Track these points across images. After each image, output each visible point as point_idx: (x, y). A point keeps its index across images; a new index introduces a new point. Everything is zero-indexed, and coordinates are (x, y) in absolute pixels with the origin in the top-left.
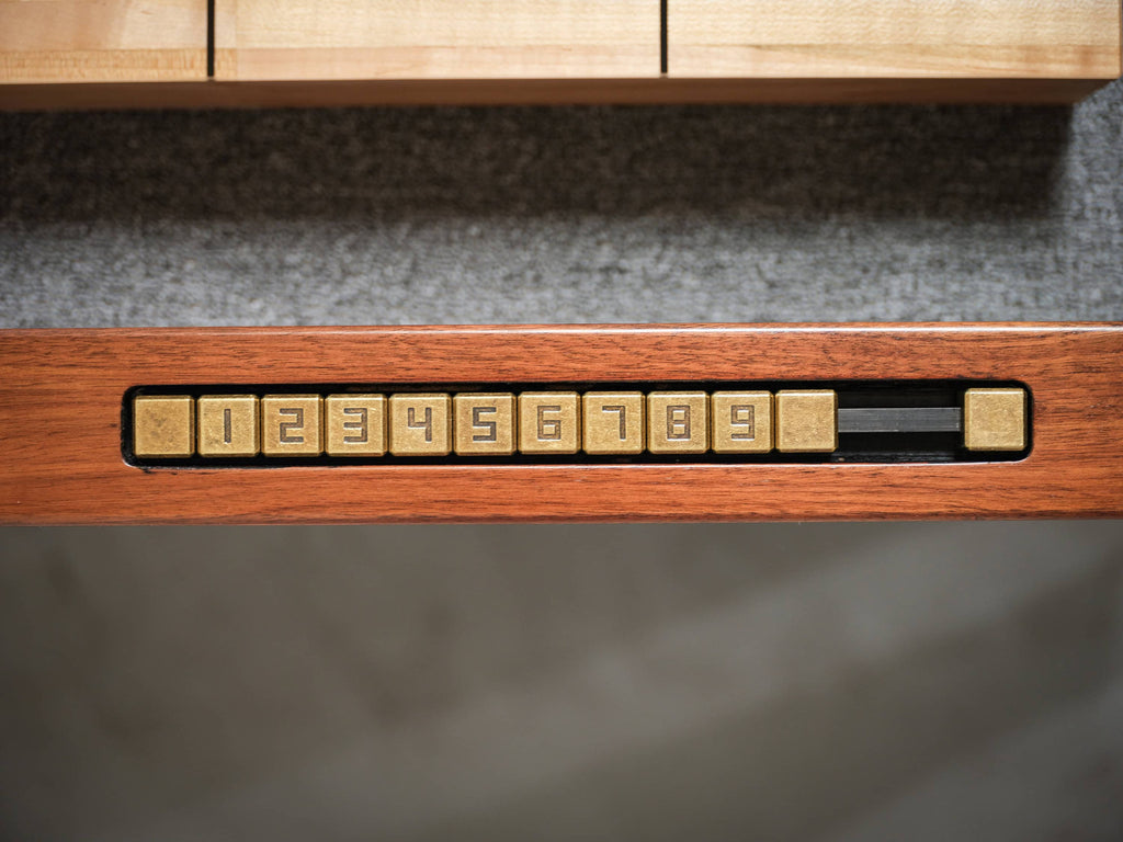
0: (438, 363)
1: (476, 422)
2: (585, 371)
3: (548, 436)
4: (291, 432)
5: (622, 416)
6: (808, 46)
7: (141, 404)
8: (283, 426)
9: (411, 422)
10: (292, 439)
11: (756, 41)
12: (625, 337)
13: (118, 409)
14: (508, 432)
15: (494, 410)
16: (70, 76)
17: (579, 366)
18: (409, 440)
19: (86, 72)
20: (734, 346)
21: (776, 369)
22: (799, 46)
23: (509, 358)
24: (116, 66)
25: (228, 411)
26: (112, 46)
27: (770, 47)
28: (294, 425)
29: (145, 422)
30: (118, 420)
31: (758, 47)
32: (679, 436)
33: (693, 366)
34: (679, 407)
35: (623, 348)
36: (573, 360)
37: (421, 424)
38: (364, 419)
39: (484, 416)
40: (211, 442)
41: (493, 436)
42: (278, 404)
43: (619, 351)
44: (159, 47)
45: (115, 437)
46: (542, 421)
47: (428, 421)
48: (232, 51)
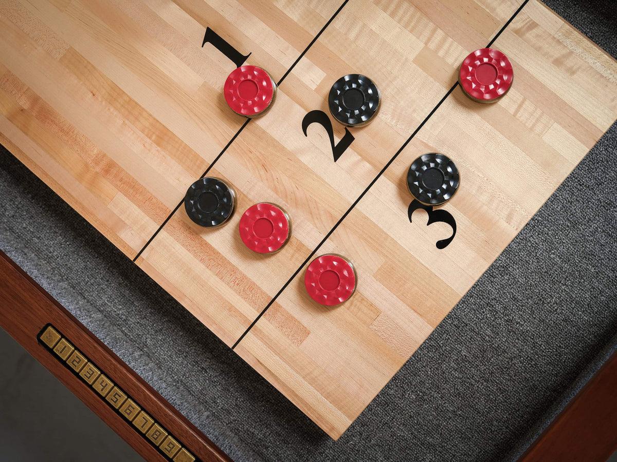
0: (117, 376)
1: (114, 396)
2: (146, 406)
3: (126, 413)
4: (75, 363)
5: (146, 423)
6: (270, 371)
7: (50, 328)
8: (74, 360)
9: (101, 384)
10: (74, 365)
11: (259, 360)
12: (160, 406)
13: (44, 326)
14: (120, 404)
15: (120, 397)
16: (104, 233)
17: (146, 404)
18: (98, 387)
19: (109, 235)
20: (182, 430)
21: (186, 443)
22: (268, 369)
23: (132, 389)
24: (116, 240)
25: (65, 347)
26: (118, 235)
27: (261, 363)
28: (77, 362)
29: (47, 333)
30: (42, 328)
31: (259, 361)
32: (154, 438)
33: (170, 427)
34: (159, 432)
35: (158, 409)
36: (145, 401)
37: (103, 386)
38: (92, 374)
39: (117, 396)
40: (57, 350)
41: (115, 402)
42: (77, 354)
43: (156, 408)
44: (128, 244)
45: (38, 331)
46: (128, 409)
47: (104, 387)
48: (143, 259)
